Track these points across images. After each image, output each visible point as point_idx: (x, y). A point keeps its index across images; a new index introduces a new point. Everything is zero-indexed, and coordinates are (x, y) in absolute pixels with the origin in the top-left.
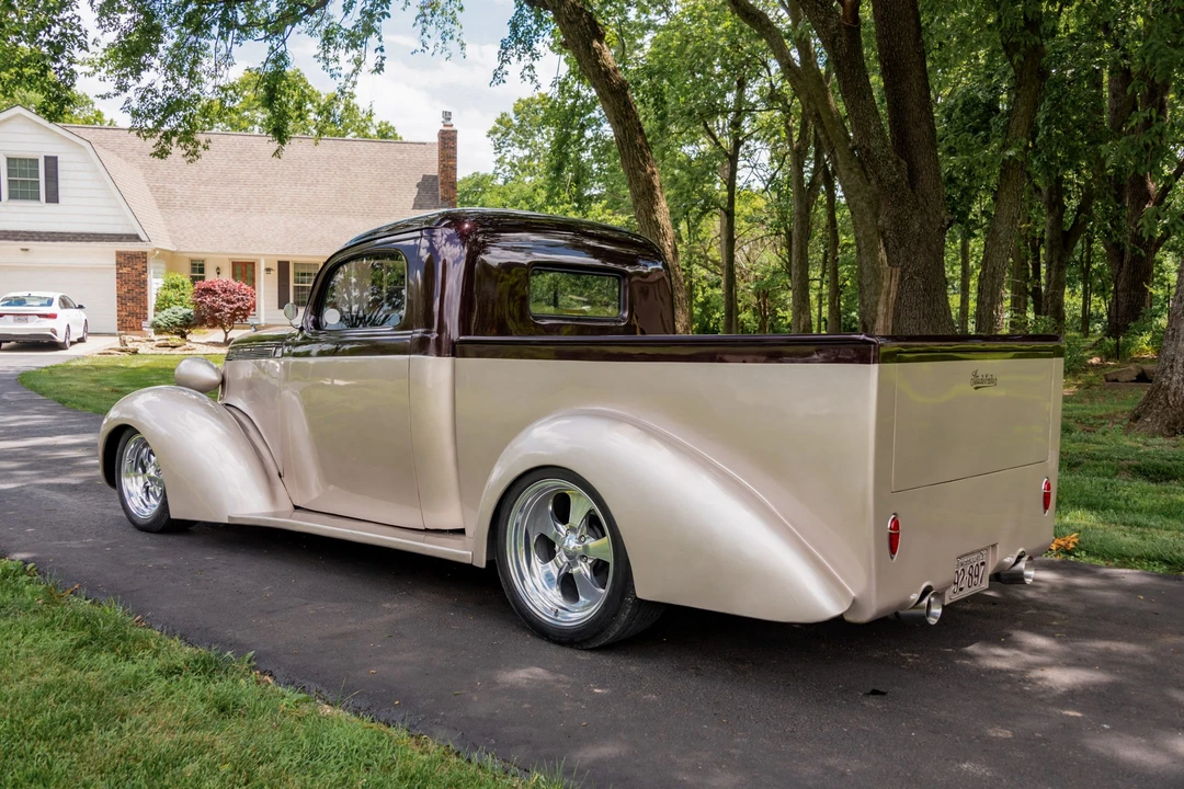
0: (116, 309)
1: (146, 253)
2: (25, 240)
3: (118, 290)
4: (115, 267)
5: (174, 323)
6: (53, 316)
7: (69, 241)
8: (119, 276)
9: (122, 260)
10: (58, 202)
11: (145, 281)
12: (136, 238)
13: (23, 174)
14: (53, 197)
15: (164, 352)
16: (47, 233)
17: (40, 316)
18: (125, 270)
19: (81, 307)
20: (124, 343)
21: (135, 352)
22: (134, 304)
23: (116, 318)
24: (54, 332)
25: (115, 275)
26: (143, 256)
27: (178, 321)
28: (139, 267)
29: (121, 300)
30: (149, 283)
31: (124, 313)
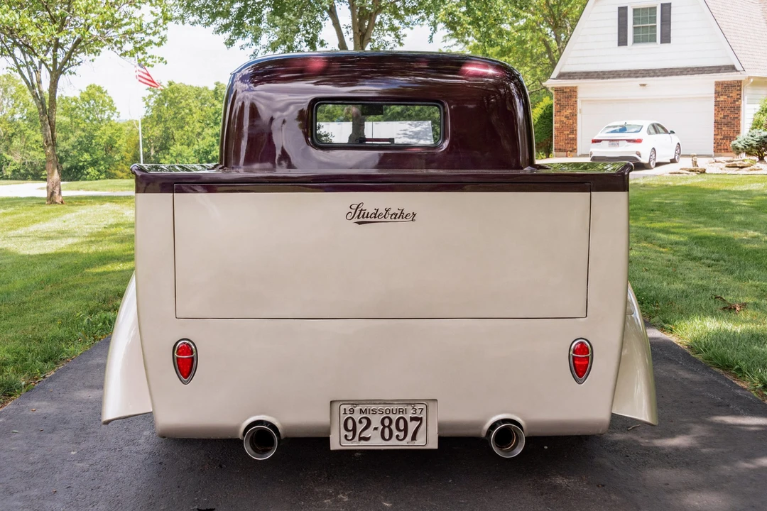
0: (713, 133)
1: (741, 82)
2: (643, 77)
3: (715, 117)
4: (714, 95)
5: (751, 145)
6: (639, 141)
7: (677, 75)
8: (717, 104)
9: (720, 89)
10: (670, 42)
11: (738, 108)
12: (732, 68)
13: (645, 20)
14: (666, 38)
15: (730, 172)
16: (660, 70)
17: (628, 141)
18: (722, 98)
19: (672, 132)
20: (695, 163)
21: (703, 172)
22: (728, 129)
23: (713, 141)
24: (639, 154)
25: (713, 103)
26: (738, 85)
27: (755, 144)
28: (734, 95)
29: (718, 124)
30: (742, 109)
31: (719, 137)
